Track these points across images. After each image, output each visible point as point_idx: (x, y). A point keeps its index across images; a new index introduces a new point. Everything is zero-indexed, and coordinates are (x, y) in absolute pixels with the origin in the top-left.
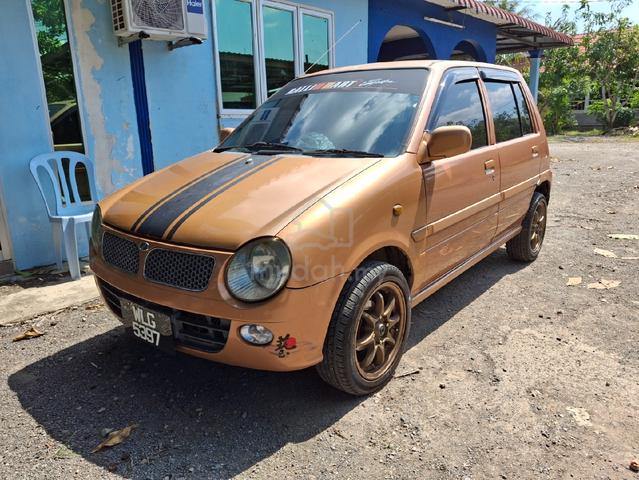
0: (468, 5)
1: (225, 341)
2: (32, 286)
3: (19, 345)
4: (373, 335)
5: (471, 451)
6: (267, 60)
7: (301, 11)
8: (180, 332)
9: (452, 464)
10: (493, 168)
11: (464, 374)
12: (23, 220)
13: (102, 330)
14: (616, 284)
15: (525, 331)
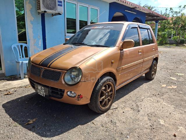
0: (138, 7)
1: (63, 96)
2: (10, 80)
3: (5, 96)
4: (104, 96)
5: (130, 129)
6: (80, 20)
7: (90, 7)
8: (51, 93)
9: (124, 133)
10: (141, 52)
11: (130, 109)
12: (8, 62)
13: (29, 93)
14: (176, 87)
15: (148, 98)
